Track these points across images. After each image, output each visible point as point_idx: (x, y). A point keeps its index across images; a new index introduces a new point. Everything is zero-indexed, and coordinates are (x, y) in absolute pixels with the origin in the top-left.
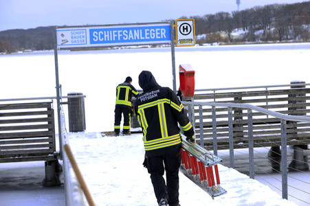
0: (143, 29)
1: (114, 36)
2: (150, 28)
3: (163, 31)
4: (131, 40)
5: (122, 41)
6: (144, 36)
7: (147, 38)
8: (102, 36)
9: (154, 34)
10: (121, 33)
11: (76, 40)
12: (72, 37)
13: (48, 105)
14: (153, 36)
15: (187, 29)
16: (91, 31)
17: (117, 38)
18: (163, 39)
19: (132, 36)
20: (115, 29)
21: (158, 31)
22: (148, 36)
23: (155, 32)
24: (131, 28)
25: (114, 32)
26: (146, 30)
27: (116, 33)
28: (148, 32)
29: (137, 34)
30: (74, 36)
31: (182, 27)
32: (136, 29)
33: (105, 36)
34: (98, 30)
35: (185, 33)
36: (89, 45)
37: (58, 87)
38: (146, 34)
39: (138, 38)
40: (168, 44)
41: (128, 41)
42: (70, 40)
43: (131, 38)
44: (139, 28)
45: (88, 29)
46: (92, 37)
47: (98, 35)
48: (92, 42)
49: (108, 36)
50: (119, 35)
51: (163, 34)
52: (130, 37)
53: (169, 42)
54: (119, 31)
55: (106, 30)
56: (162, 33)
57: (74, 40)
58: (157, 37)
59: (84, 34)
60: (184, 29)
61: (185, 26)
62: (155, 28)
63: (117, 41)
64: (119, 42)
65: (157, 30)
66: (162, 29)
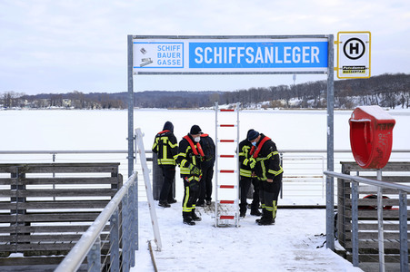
0: (281, 46)
1: (231, 55)
2: (293, 45)
3: (315, 51)
4: (259, 65)
5: (244, 64)
6: (281, 57)
7: (286, 61)
8: (211, 55)
9: (299, 55)
10: (242, 52)
11: (167, 59)
12: (159, 55)
13: (113, 167)
14: (296, 58)
15: (357, 48)
16: (192, 46)
17: (234, 59)
18: (315, 65)
19: (261, 58)
20: (232, 45)
21: (307, 51)
22: (289, 58)
23: (301, 53)
24: (260, 44)
25: (231, 49)
26: (286, 48)
27: (234, 52)
28: (289, 51)
29: (270, 55)
30: (162, 52)
31: (348, 45)
32: (269, 45)
33: (216, 55)
34: (204, 46)
35: (354, 55)
36: (187, 69)
37: (131, 139)
38: (286, 55)
39: (272, 62)
40: (322, 73)
41: (253, 65)
42: (155, 59)
43: (259, 61)
44: (274, 45)
45: (187, 42)
46: (192, 56)
47: (203, 54)
48: (192, 64)
49: (220, 55)
50: (239, 55)
51: (316, 55)
52: (257, 58)
53: (325, 69)
54: (239, 49)
55: (218, 45)
56: (313, 55)
57: (162, 59)
58: (304, 61)
59: (180, 51)
60: (352, 48)
61: (354, 43)
62: (301, 45)
63: (234, 64)
64: (239, 66)
65: (304, 48)
66: (313, 48)
